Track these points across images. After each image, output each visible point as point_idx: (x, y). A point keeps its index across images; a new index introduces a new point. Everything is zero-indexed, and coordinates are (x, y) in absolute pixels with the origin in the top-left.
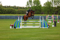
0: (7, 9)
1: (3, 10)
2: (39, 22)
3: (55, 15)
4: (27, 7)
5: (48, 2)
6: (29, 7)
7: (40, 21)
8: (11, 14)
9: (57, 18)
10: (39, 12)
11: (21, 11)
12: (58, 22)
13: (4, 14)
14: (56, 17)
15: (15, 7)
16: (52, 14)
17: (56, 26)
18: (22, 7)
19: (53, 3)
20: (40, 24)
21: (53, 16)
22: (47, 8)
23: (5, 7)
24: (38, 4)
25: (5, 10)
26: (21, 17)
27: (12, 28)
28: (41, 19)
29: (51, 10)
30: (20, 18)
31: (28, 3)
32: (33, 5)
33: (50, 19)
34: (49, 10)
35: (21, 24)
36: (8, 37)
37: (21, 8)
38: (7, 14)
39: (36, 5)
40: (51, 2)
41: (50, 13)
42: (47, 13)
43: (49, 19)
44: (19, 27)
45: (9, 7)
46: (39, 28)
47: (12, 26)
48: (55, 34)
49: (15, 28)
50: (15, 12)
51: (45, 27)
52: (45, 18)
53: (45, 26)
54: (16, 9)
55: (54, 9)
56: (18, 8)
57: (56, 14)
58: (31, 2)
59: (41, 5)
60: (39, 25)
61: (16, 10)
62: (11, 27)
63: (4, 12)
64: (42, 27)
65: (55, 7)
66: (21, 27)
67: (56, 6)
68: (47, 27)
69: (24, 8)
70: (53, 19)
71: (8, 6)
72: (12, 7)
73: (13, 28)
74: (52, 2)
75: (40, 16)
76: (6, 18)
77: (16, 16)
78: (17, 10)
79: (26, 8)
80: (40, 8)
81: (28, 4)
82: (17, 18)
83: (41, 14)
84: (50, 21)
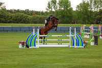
0: (14, 14)
1: (8, 16)
2: (68, 38)
3: (96, 26)
4: (48, 11)
5: (84, 3)
6: (51, 11)
7: (70, 35)
8: (21, 23)
9: (100, 29)
10: (68, 19)
11: (38, 18)
12: (101, 37)
13: (9, 23)
14: (97, 28)
15: (27, 12)
16: (91, 24)
17: (97, 44)
18: (40, 12)
19: (92, 5)
20: (70, 40)
21: (92, 26)
22: (82, 13)
23: (11, 11)
24: (67, 7)
25: (11, 17)
26: (37, 28)
27: (23, 47)
28: (73, 31)
29: (88, 17)
30: (36, 31)
31: (49, 4)
32: (58, 8)
33: (88, 31)
34: (85, 16)
35: (38, 40)
36: (16, 63)
37: (37, 13)
38: (14, 23)
39: (63, 9)
40: (89, 3)
41: (87, 21)
42: (82, 22)
43: (86, 31)
44: (35, 46)
45: (18, 11)
46: (68, 47)
47: (23, 44)
48: (96, 58)
49: (27, 46)
50: (27, 20)
51: (78, 46)
52: (78, 30)
53: (78, 44)
54: (29, 14)
55: (94, 15)
56: (32, 13)
57: (97, 23)
58: (54, 2)
59: (72, 8)
60: (68, 42)
61: (29, 16)
62: (20, 46)
63: (9, 21)
64: (73, 45)
65: (95, 12)
66: (38, 45)
67: (97, 10)
68: (82, 46)
69: (42, 13)
70: (92, 33)
71: (15, 10)
72: (23, 12)
73: (25, 47)
74: (91, 2)
75: (70, 26)
76: (13, 30)
77: (29, 28)
78: (31, 17)
79: (46, 12)
80: (70, 13)
81: (49, 7)
82: (30, 30)
83: (72, 23)
84: (88, 35)
